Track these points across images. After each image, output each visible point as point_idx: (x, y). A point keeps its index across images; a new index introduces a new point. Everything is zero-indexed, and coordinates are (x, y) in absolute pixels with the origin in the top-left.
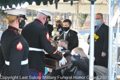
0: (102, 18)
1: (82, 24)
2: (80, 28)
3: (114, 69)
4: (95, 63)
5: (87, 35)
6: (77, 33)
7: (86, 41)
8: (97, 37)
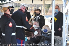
0: (59, 8)
1: (47, 12)
2: (46, 14)
3: (66, 38)
5: (50, 18)
6: (44, 17)
7: (49, 22)
8: (56, 19)
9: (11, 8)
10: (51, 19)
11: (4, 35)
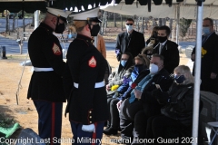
0: (212, 25)
1: (184, 32)
2: (180, 38)
4: (202, 88)
5: (191, 48)
6: (177, 46)
7: (188, 57)
8: (205, 52)
9: (94, 23)
10: (194, 51)
11: (76, 85)
